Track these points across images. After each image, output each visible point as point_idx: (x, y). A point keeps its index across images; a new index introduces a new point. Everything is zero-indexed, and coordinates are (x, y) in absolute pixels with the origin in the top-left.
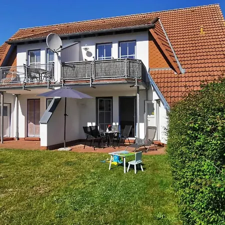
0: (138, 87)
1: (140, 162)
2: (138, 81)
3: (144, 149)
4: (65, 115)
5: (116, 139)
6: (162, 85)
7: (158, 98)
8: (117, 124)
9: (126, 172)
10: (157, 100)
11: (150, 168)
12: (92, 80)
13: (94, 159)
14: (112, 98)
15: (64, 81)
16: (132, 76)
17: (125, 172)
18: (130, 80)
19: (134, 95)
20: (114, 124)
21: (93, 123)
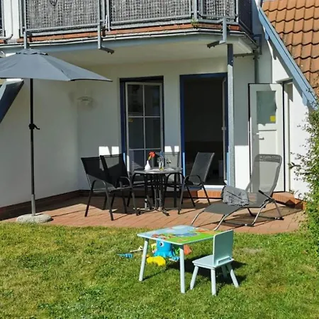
0: (230, 47)
1: (226, 259)
2: (228, 30)
3: (245, 216)
4: (32, 126)
5: (172, 189)
6: (297, 38)
7: (285, 76)
8: (177, 149)
9: (188, 288)
10: (283, 83)
11: (258, 276)
12: (103, 30)
13: (101, 249)
14: (160, 79)
15: (30, 36)
16: (213, 15)
17: (183, 290)
18: (207, 28)
19: (221, 70)
20: (168, 149)
21: (113, 148)
